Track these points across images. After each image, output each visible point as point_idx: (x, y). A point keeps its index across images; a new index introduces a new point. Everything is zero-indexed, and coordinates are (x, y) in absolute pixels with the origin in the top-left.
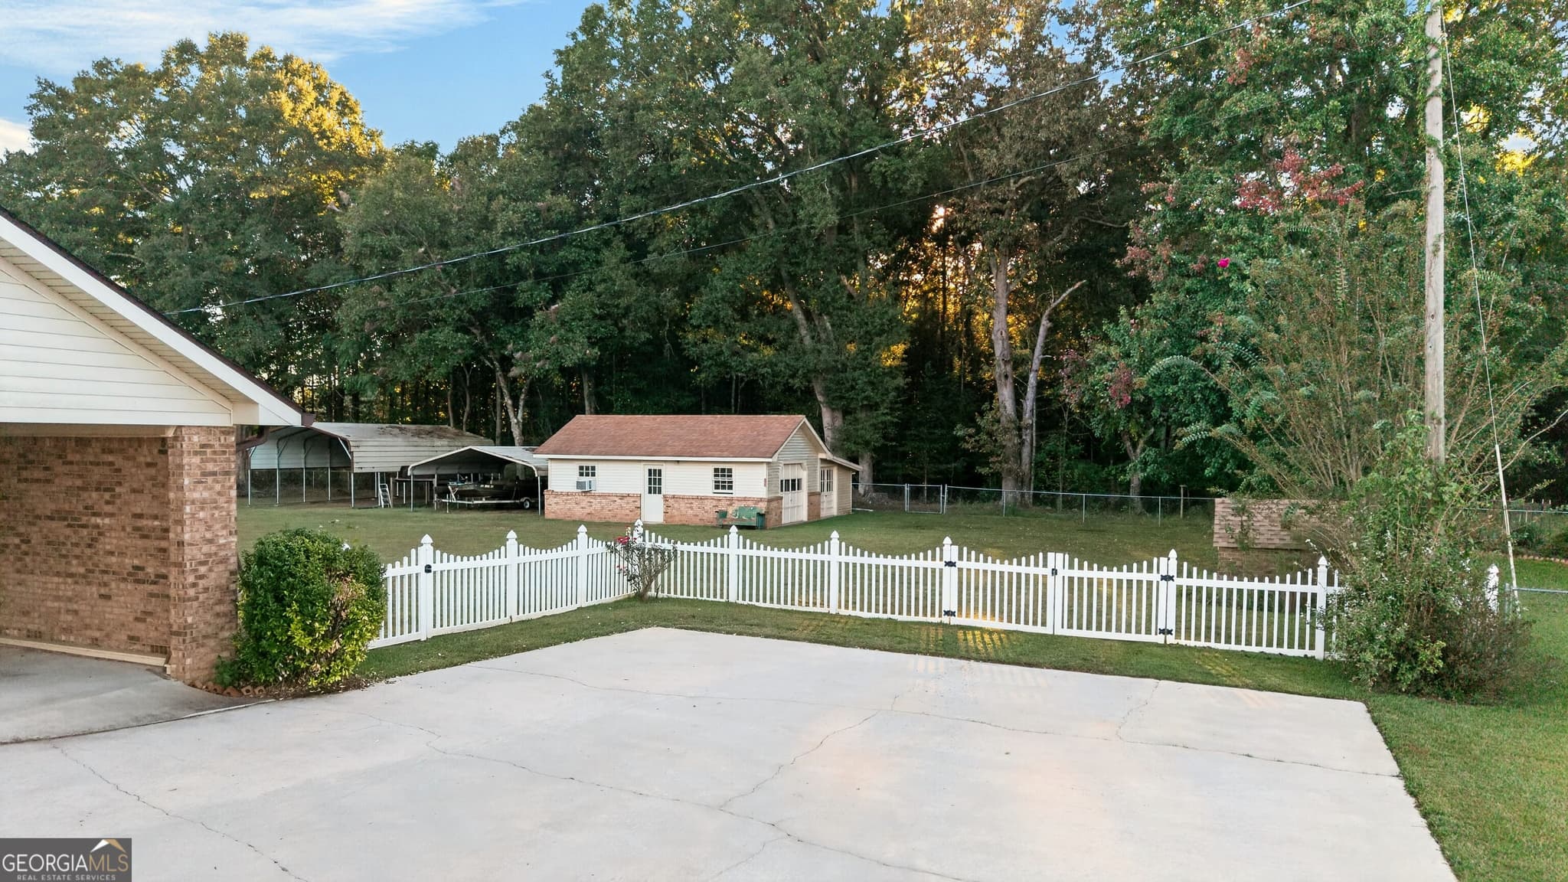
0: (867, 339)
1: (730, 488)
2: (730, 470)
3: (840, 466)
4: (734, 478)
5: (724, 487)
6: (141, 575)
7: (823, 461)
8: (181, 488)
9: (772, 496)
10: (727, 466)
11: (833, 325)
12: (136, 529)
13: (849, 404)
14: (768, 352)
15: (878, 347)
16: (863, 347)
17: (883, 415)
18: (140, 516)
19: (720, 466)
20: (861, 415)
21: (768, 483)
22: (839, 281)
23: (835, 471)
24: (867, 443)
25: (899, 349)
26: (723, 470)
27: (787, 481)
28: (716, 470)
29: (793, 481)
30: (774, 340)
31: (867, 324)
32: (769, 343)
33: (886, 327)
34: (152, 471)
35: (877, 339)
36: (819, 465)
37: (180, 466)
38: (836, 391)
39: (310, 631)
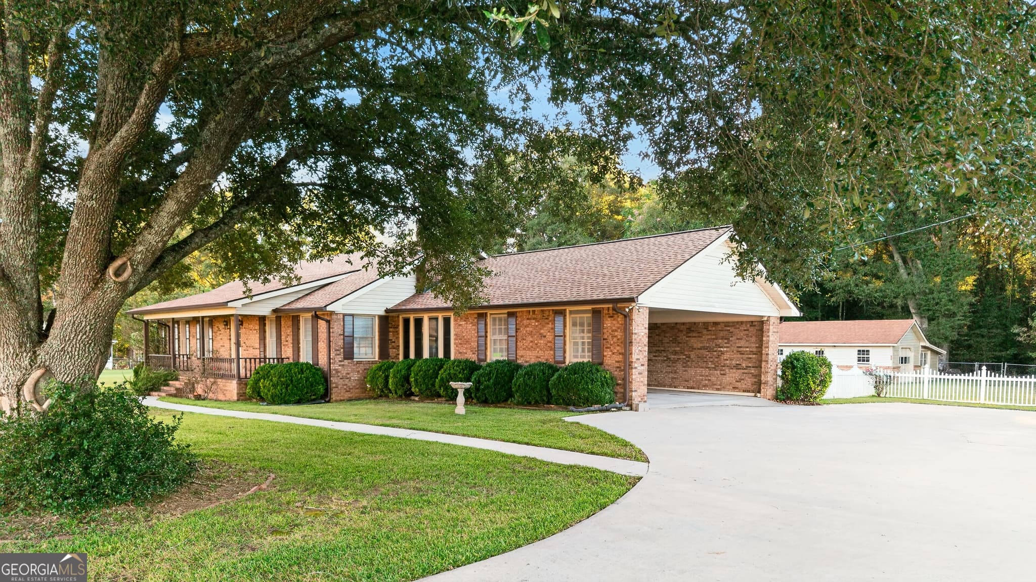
0: (948, 273)
1: (868, 361)
2: (868, 351)
3: (933, 351)
4: (870, 356)
5: (864, 361)
6: (739, 367)
7: (924, 347)
8: (768, 336)
9: (895, 366)
10: (866, 349)
11: (923, 266)
12: (738, 351)
13: (934, 313)
14: (878, 284)
15: (956, 278)
16: (945, 279)
17: (959, 320)
18: (741, 347)
19: (861, 349)
20: (943, 320)
21: (893, 358)
22: (929, 239)
23: (929, 353)
24: (946, 338)
25: (971, 280)
26: (863, 351)
27: (902, 358)
28: (859, 351)
29: (906, 358)
30: (882, 277)
31: (948, 264)
32: (878, 278)
33: (962, 266)
34: (747, 332)
35: (955, 274)
36: (920, 349)
37: (769, 329)
38: (925, 306)
39: (814, 383)
